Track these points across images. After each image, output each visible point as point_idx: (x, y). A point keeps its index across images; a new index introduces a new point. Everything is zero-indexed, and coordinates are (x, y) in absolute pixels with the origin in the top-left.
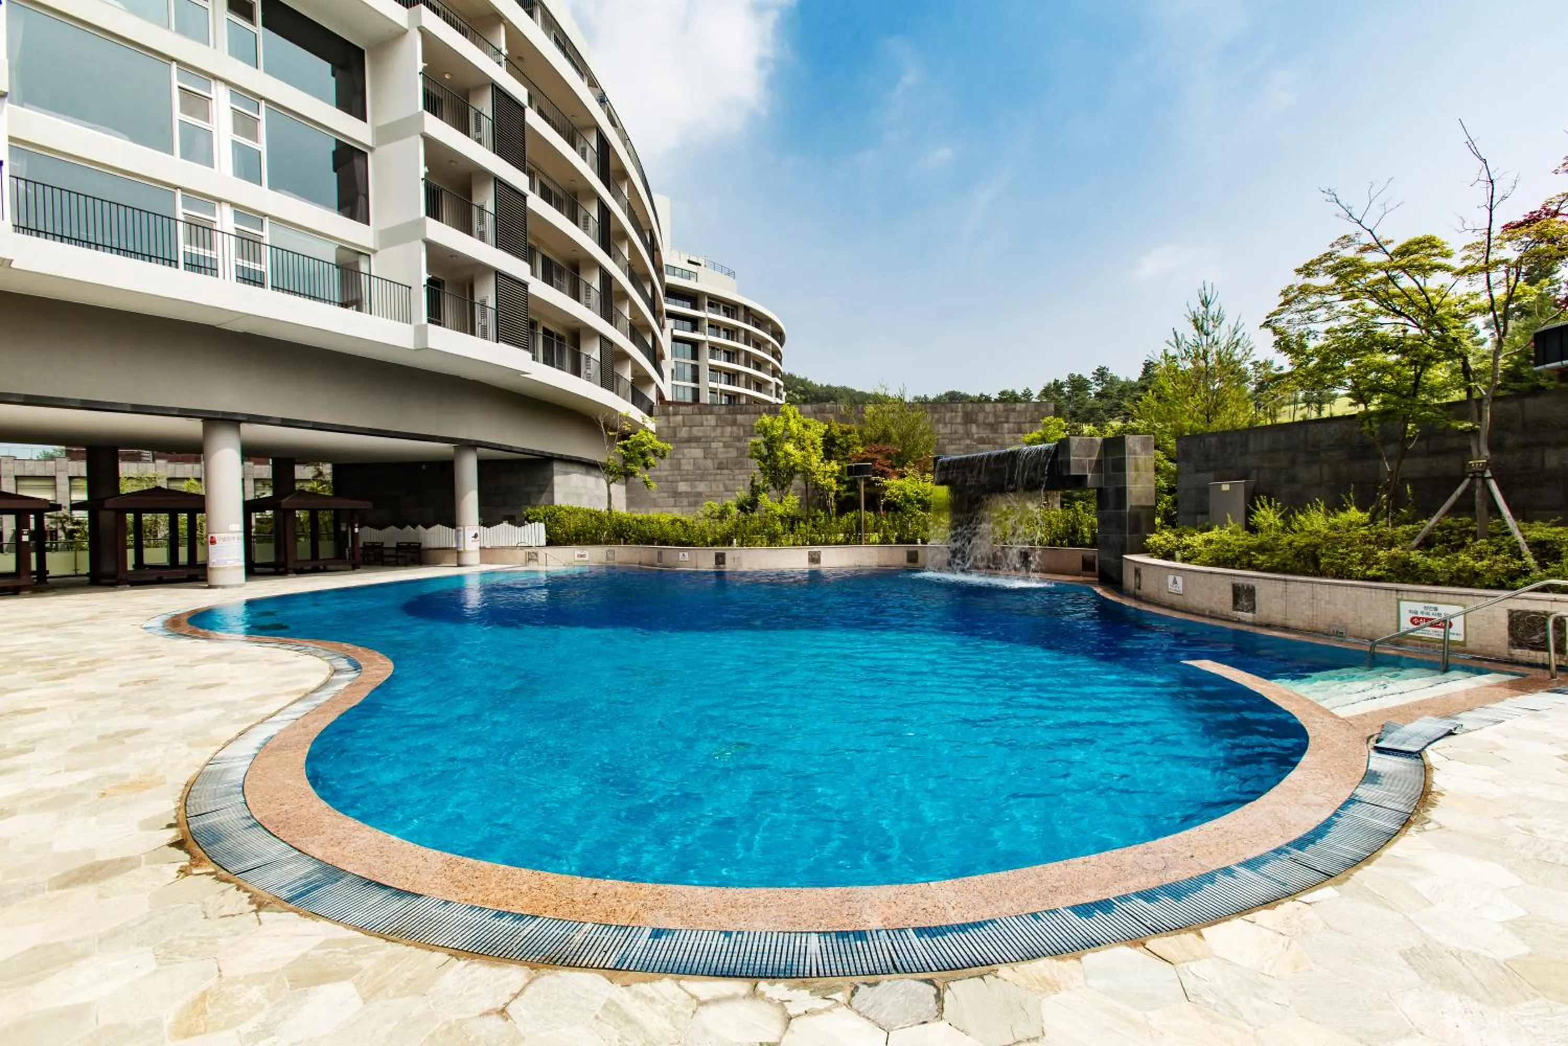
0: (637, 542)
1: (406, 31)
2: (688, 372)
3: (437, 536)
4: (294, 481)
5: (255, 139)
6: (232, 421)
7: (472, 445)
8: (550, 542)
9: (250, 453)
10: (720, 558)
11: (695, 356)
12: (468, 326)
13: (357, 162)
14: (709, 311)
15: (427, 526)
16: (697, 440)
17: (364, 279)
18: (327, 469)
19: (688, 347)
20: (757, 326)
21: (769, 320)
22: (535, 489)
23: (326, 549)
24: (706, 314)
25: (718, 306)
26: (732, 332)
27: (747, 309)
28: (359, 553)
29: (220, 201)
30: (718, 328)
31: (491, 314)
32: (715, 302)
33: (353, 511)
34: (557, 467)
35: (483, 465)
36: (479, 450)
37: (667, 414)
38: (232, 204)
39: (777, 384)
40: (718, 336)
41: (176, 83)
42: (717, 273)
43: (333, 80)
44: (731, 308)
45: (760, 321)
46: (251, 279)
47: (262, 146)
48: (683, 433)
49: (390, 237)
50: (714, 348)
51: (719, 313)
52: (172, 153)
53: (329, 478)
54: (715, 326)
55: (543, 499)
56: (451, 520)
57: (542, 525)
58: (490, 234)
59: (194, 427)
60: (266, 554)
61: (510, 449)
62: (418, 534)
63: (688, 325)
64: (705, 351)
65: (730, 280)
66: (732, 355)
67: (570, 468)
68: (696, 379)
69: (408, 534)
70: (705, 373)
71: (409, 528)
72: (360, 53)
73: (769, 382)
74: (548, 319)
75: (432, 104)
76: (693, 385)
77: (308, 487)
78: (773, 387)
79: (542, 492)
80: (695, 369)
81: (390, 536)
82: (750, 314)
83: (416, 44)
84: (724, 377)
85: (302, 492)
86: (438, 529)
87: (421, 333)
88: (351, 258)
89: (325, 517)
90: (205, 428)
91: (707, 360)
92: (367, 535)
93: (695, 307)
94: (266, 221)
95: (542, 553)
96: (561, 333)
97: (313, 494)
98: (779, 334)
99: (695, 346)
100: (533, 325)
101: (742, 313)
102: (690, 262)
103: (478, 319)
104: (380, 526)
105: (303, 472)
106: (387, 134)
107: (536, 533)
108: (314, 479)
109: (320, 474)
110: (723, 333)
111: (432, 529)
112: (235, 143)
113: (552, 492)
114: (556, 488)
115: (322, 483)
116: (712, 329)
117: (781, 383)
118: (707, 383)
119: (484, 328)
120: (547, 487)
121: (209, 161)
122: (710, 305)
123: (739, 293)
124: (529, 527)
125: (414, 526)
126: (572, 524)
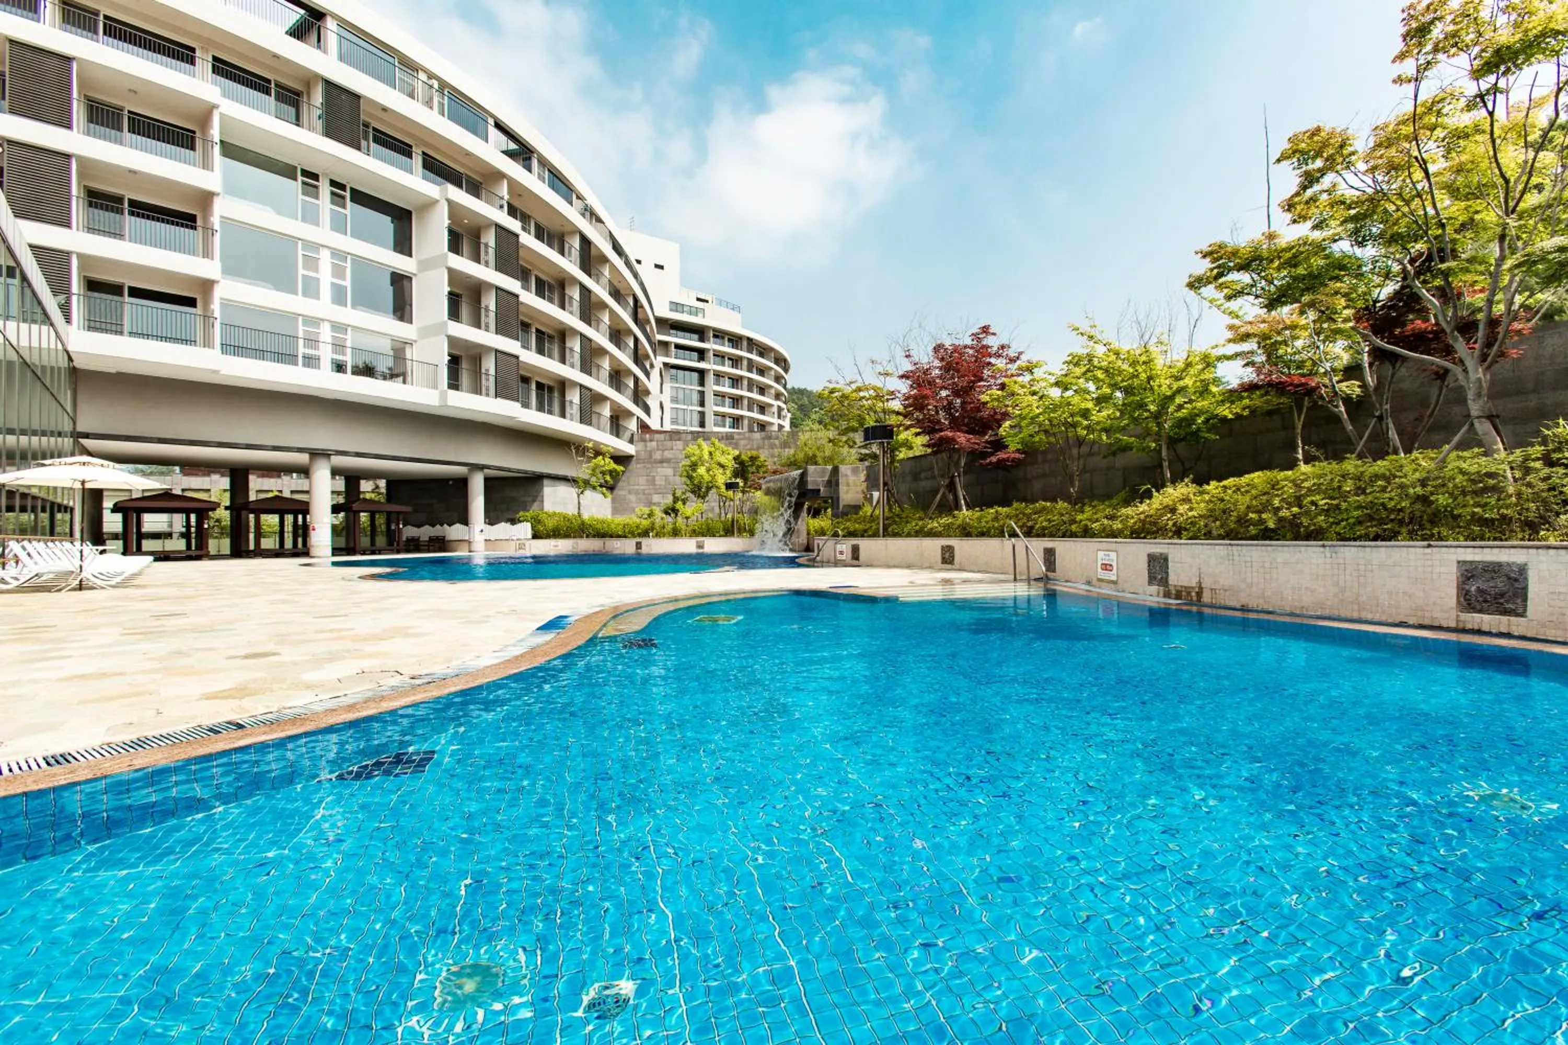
0: (594, 536)
1: (437, 201)
2: (695, 397)
3: (455, 532)
4: (359, 492)
5: (344, 279)
6: (324, 454)
7: (481, 467)
8: (535, 536)
9: (335, 472)
10: (639, 546)
11: (702, 383)
12: (477, 389)
13: (405, 283)
14: (715, 343)
15: (450, 525)
16: (668, 461)
17: (409, 363)
18: (382, 483)
19: (695, 375)
20: (761, 355)
21: (771, 349)
22: (530, 499)
23: (381, 541)
24: (711, 345)
25: (723, 338)
26: (736, 361)
27: (750, 340)
28: (402, 544)
29: (323, 320)
30: (723, 357)
31: (492, 379)
32: (719, 335)
33: (398, 513)
34: (546, 482)
35: (487, 480)
36: (486, 471)
37: (644, 441)
38: (329, 321)
39: (779, 407)
40: (723, 365)
41: (300, 252)
42: (724, 309)
43: (392, 225)
44: (735, 340)
45: (764, 350)
46: (340, 368)
47: (347, 283)
48: (657, 456)
49: (427, 332)
50: (718, 375)
51: (723, 345)
52: (296, 294)
53: (383, 490)
54: (720, 356)
55: (535, 506)
56: (465, 520)
57: (529, 525)
58: (492, 326)
59: (304, 458)
60: (342, 542)
61: (509, 470)
62: (444, 531)
63: (695, 355)
64: (710, 378)
65: (735, 314)
66: (736, 381)
67: (557, 483)
68: (702, 403)
69: (437, 531)
70: (710, 398)
71: (438, 527)
72: (409, 214)
73: (771, 406)
74: (540, 375)
75: (455, 245)
76: (700, 409)
77: (368, 496)
78: (775, 409)
79: (534, 501)
80: (702, 394)
81: (426, 532)
82: (752, 344)
83: (444, 209)
84: (727, 400)
85: (365, 499)
86: (458, 526)
87: (443, 396)
88: (400, 345)
89: (381, 520)
90: (311, 459)
91: (711, 386)
92: (410, 531)
93: (702, 340)
94: (349, 329)
95: (527, 543)
96: (551, 383)
97: (371, 501)
98: (781, 361)
99: (702, 373)
100: (525, 380)
101: (745, 343)
102: (698, 299)
103: (484, 382)
104: (419, 526)
105: (366, 486)
106: (424, 265)
107: (524, 530)
108: (373, 492)
109: (377, 487)
110: (727, 362)
111: (454, 527)
112: (332, 284)
113: (542, 501)
114: (546, 498)
115: (380, 494)
116: (717, 359)
117: (783, 406)
118: (711, 407)
119: (487, 389)
120: (537, 497)
121: (317, 296)
122: (715, 336)
123: (744, 326)
124: (519, 526)
125: (442, 525)
126: (551, 524)
